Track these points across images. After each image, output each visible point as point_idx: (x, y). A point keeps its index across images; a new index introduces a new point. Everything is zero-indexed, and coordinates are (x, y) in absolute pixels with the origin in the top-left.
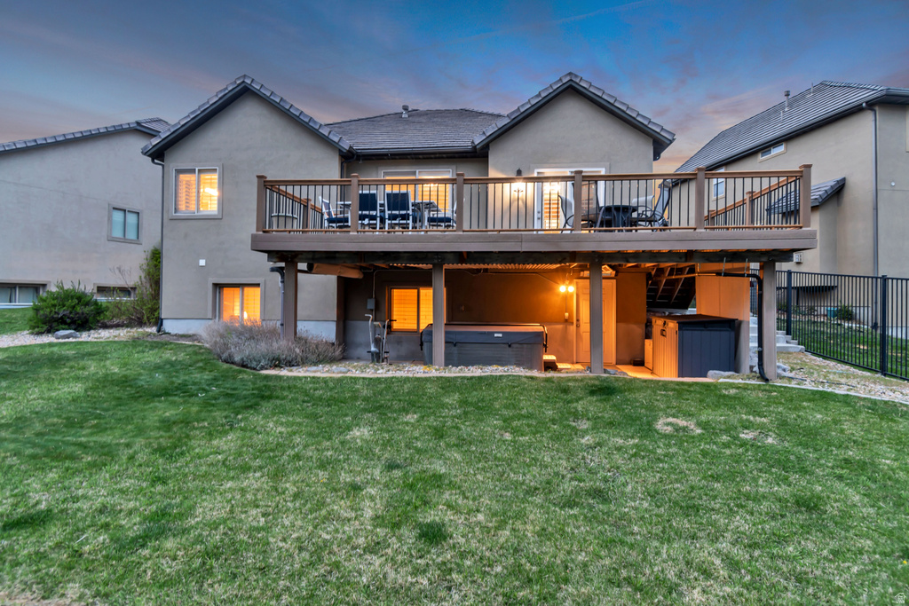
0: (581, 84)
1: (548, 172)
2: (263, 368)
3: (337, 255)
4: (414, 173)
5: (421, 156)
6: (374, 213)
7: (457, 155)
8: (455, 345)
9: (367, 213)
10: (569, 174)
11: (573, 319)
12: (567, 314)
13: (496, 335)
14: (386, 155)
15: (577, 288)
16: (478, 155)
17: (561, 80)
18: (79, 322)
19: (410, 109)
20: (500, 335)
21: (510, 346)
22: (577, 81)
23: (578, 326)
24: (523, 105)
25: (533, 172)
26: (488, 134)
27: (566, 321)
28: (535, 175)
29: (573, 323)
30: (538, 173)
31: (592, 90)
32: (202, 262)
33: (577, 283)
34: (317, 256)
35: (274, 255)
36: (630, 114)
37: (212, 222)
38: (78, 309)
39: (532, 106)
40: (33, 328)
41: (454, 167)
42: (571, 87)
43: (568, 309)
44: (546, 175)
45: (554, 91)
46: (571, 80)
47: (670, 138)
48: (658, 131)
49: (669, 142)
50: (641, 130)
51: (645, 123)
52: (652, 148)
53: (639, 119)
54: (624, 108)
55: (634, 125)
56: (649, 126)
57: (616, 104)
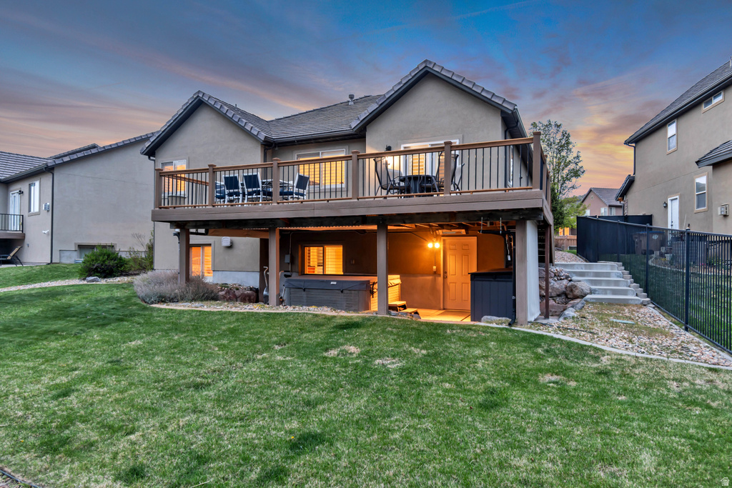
0: (434, 69)
1: (414, 146)
2: (152, 303)
3: (210, 223)
4: (318, 154)
5: (320, 140)
6: (237, 191)
7: (346, 137)
8: (304, 290)
9: (232, 191)
10: (429, 147)
11: (440, 271)
12: (435, 267)
13: (332, 283)
14: (294, 141)
15: (444, 244)
16: (358, 136)
17: (418, 67)
18: (107, 271)
19: (355, 98)
20: (335, 283)
21: (342, 292)
22: (431, 66)
23: (445, 277)
24: (388, 92)
25: (400, 148)
26: (361, 119)
27: (435, 273)
28: (402, 149)
29: (440, 275)
30: (405, 148)
31: (443, 73)
33: (444, 240)
34: (198, 224)
35: (175, 224)
36: (476, 90)
38: (107, 263)
39: (396, 92)
40: (81, 274)
41: (347, 147)
42: (427, 73)
43: (436, 263)
44: (412, 148)
45: (413, 77)
46: (426, 66)
47: (511, 108)
48: (500, 103)
49: (510, 112)
50: (488, 103)
51: (489, 97)
52: (501, 118)
53: (483, 94)
54: (470, 86)
55: (482, 100)
56: (493, 99)
57: (464, 83)
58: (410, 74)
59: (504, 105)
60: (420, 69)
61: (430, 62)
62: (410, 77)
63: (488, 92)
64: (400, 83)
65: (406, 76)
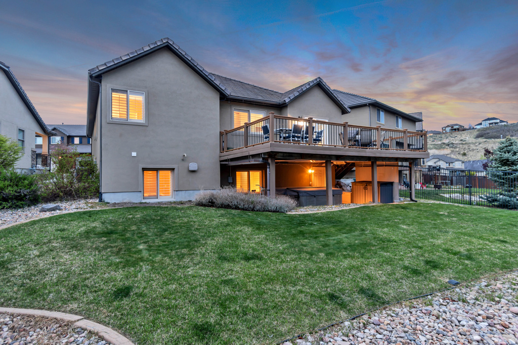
4: (249, 111)
6: (299, 135)
9: (296, 135)
12: (311, 182)
26: (291, 98)
27: (310, 185)
32: (134, 154)
37: (141, 128)
42: (319, 83)
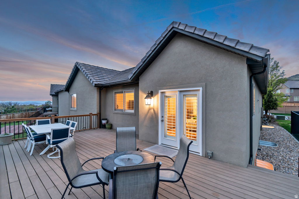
0: (179, 28)
17: (167, 29)
22: (177, 26)
25: (158, 92)
26: (133, 73)
31: (187, 30)
36: (218, 40)
42: (174, 32)
45: (164, 38)
46: (173, 27)
47: (262, 54)
48: (246, 49)
49: (260, 59)
50: (231, 52)
51: (233, 45)
52: (246, 66)
53: (226, 43)
54: (212, 37)
55: (224, 49)
56: (237, 47)
57: (205, 36)
58: (162, 36)
59: (252, 51)
60: (169, 30)
61: (176, 23)
62: (162, 39)
63: (231, 40)
64: (155, 45)
65: (159, 38)
